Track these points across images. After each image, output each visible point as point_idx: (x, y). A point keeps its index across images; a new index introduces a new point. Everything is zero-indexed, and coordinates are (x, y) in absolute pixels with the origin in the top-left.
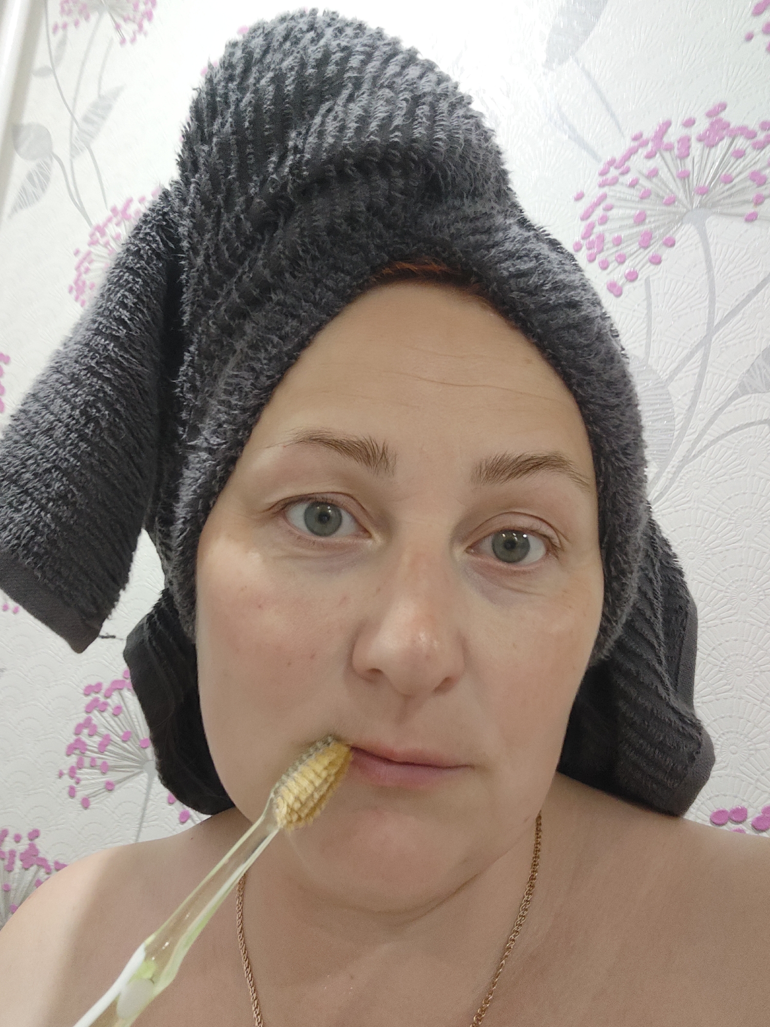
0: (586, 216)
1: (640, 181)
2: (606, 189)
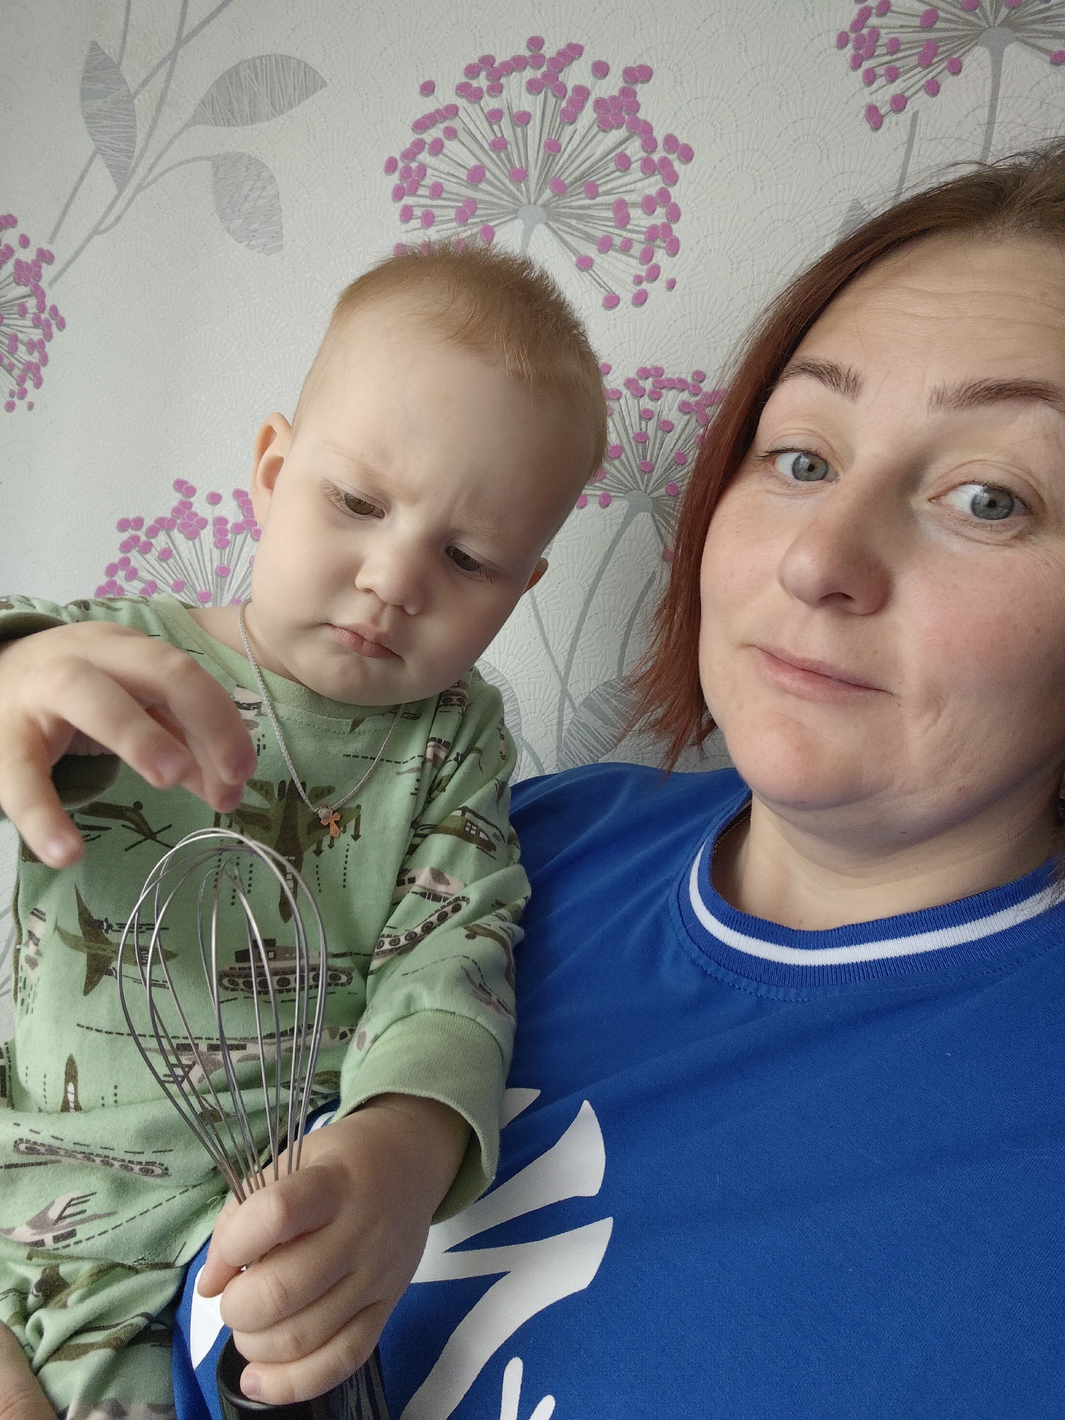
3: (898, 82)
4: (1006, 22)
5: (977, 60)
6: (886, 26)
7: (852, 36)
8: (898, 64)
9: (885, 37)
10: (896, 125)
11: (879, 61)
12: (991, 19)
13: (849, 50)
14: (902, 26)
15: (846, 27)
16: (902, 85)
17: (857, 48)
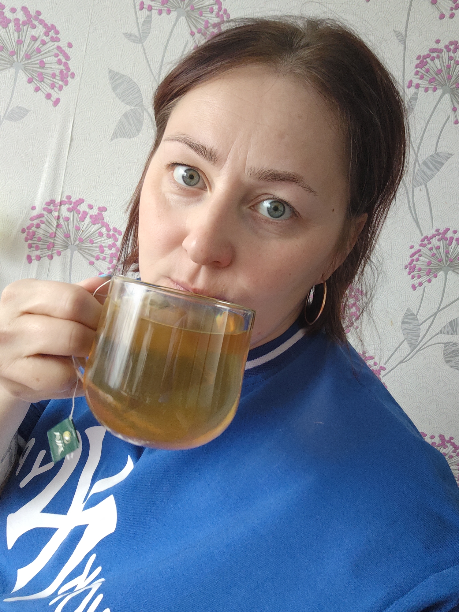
0: (412, 256)
1: (433, 250)
2: (421, 248)
3: (421, 278)
4: (449, 266)
5: (441, 274)
6: (418, 264)
7: (409, 266)
8: (421, 274)
9: (417, 267)
10: (420, 290)
11: (416, 273)
12: (445, 265)
13: (408, 270)
14: (422, 265)
15: (407, 263)
16: (421, 280)
17: (410, 269)
